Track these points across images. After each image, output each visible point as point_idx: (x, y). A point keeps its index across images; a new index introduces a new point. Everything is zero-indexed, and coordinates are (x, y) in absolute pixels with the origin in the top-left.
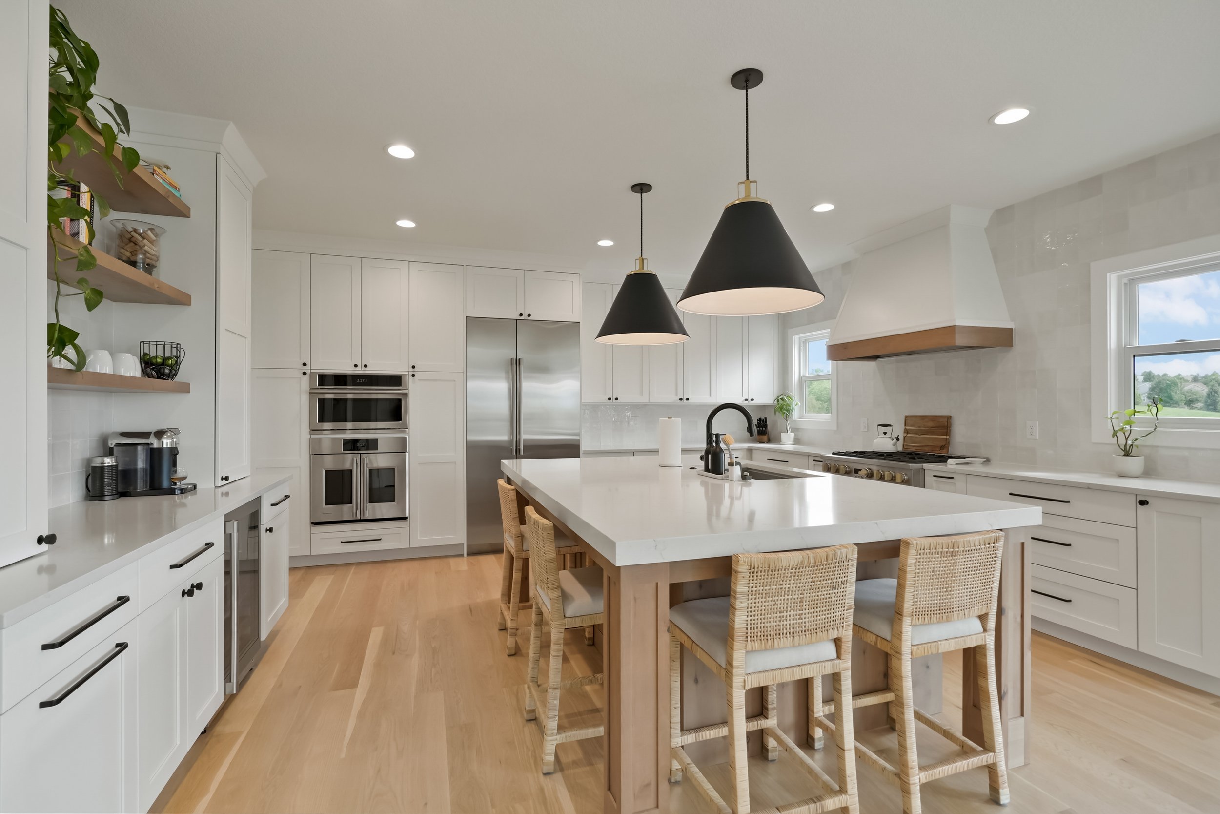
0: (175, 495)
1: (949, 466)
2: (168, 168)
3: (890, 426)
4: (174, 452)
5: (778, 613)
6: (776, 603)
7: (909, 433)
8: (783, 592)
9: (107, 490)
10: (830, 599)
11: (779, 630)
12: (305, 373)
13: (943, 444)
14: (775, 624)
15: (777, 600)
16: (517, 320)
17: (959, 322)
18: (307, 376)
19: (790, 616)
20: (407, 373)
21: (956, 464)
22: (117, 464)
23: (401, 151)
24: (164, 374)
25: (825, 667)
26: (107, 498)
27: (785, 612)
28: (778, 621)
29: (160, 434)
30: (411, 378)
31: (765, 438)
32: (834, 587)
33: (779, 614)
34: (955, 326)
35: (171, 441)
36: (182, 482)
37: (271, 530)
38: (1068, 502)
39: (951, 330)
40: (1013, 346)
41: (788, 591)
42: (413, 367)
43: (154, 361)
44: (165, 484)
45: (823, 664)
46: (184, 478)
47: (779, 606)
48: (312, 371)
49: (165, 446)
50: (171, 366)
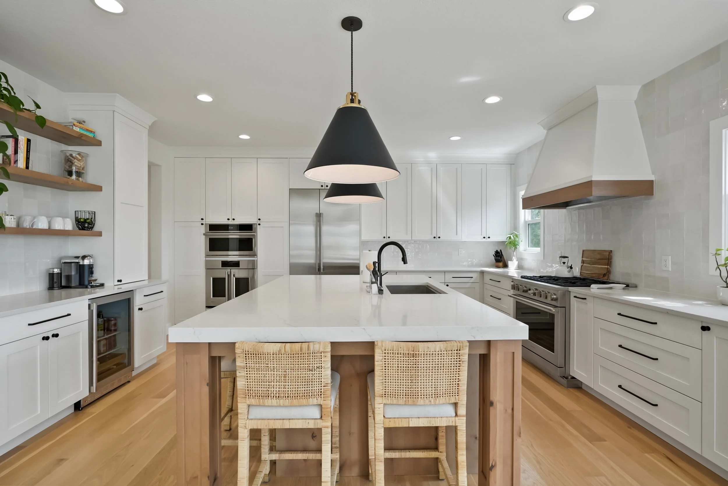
0: (88, 289)
1: (592, 290)
2: (84, 122)
3: (567, 257)
4: (91, 267)
5: (267, 382)
6: (265, 376)
7: (585, 263)
8: (270, 369)
9: (55, 285)
10: (309, 378)
11: (268, 394)
12: (202, 224)
13: (605, 272)
14: (265, 389)
15: (266, 374)
16: (320, 189)
17: (596, 178)
18: (204, 226)
19: (276, 385)
20: (256, 223)
21: (598, 288)
22: (61, 272)
23: (204, 98)
24: (85, 227)
25: (308, 423)
26: (55, 289)
27: (272, 382)
28: (267, 388)
29: (84, 257)
30: (258, 226)
31: (501, 264)
32: (311, 369)
33: (267, 384)
34: (592, 181)
35: (89, 261)
36: (95, 282)
37: (141, 309)
38: (656, 323)
39: (589, 185)
40: (653, 195)
41: (274, 369)
42: (259, 219)
43: (80, 220)
44: (86, 283)
45: (307, 421)
46: (96, 280)
47: (267, 378)
48: (206, 223)
49: (85, 263)
50: (89, 223)
